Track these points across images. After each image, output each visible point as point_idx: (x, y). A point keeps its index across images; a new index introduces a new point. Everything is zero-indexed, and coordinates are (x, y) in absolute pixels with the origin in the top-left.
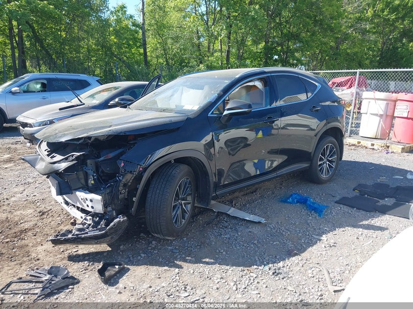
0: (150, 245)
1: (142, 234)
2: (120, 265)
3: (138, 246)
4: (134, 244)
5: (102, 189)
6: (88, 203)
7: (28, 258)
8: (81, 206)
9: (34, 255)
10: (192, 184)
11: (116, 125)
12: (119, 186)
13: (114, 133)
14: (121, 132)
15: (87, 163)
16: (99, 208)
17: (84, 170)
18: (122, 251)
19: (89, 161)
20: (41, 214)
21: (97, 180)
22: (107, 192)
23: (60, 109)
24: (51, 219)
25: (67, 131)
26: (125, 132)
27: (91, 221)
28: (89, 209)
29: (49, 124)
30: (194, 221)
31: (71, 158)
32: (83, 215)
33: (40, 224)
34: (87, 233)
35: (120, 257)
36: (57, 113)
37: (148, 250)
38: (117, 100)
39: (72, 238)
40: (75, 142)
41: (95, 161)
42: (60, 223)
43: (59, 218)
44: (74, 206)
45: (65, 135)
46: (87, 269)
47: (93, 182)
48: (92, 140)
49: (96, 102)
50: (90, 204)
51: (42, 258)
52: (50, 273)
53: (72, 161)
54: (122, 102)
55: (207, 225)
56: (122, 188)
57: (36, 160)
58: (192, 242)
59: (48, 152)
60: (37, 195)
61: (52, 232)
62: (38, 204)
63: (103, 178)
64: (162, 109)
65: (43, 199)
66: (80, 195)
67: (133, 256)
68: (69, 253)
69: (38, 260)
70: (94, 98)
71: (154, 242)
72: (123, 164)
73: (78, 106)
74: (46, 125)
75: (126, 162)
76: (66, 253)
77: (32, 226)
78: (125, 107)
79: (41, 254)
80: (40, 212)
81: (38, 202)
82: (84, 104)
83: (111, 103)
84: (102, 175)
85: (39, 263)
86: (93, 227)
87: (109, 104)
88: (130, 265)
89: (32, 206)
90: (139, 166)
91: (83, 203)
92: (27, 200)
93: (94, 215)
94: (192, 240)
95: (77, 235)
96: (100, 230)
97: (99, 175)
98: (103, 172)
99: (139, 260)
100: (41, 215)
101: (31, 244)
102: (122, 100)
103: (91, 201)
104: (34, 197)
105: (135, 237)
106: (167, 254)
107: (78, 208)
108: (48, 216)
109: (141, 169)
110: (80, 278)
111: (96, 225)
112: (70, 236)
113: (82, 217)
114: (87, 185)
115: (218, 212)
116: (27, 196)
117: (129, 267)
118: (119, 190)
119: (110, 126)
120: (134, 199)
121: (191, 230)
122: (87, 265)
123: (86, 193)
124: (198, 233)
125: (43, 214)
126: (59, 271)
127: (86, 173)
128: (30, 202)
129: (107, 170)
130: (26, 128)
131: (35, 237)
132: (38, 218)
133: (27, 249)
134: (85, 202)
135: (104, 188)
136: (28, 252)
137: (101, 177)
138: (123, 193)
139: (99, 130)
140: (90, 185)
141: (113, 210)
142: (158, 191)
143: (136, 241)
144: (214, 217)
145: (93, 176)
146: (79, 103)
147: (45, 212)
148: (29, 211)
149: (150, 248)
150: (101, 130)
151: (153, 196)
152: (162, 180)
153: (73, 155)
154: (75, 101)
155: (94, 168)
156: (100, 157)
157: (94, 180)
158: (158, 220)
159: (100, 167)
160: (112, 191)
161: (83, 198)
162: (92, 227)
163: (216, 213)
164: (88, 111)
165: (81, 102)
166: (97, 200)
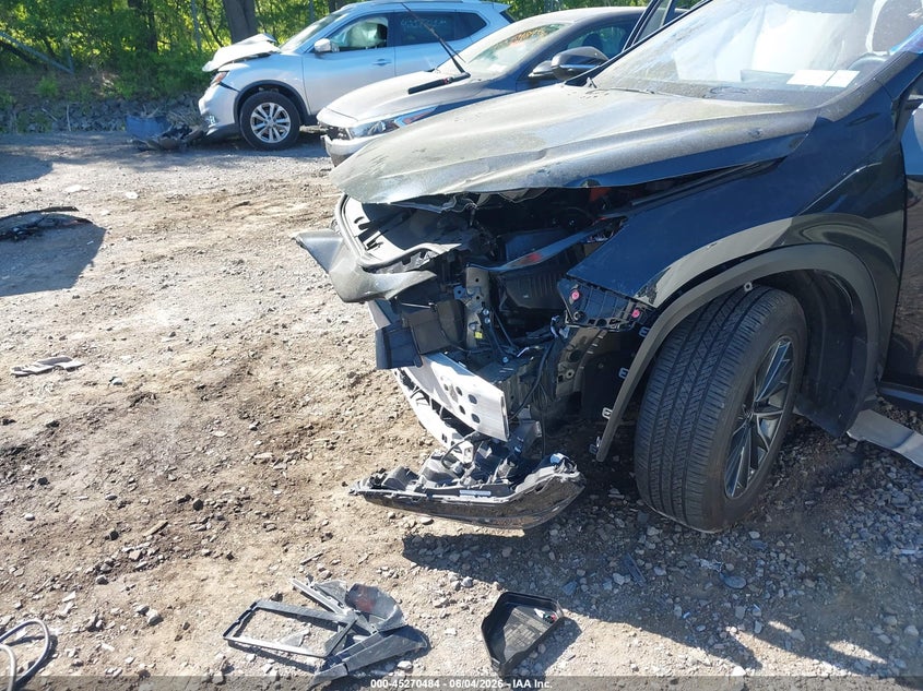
0: (641, 541)
1: (615, 493)
2: (549, 607)
3: (605, 537)
4: (591, 528)
5: (506, 360)
6: (464, 401)
7: (304, 525)
8: (443, 405)
9: (320, 517)
10: (795, 355)
11: (561, 149)
12: (557, 360)
13: (556, 180)
14: (579, 179)
15: (465, 275)
16: (494, 424)
17: (458, 297)
18: (558, 550)
19: (469, 271)
20: (352, 381)
21: (491, 330)
22: (519, 374)
23: (412, 91)
24: (374, 399)
25: (410, 165)
26: (592, 179)
27: (470, 455)
28: (467, 420)
29: (385, 131)
30: (780, 467)
31: (418, 261)
32: (450, 432)
33: (347, 412)
34: (456, 492)
35: (548, 571)
36: (405, 100)
37: (636, 557)
38: (555, 61)
39: (415, 498)
40: (431, 208)
41: (489, 274)
42: (395, 415)
43: (392, 400)
44: (426, 397)
45: (402, 180)
46: (454, 602)
47: (479, 335)
48: (481, 200)
49: (499, 68)
50: (470, 408)
51: (338, 533)
52: (350, 600)
53: (422, 269)
54: (570, 67)
55: (827, 489)
56: (565, 364)
57: (331, 248)
58: (782, 556)
59: (361, 227)
60: (350, 321)
61: (374, 442)
62: (351, 348)
63: (509, 322)
64: (706, 87)
65: (362, 336)
66: (444, 373)
67: (587, 573)
68: (409, 528)
69: (330, 536)
70: (494, 58)
71: (652, 531)
72: (575, 296)
73: (453, 80)
74: (377, 132)
75: (588, 286)
76: (400, 523)
77: (329, 416)
78: (580, 82)
79: (339, 518)
80: (351, 376)
81: (350, 342)
82: (468, 76)
83: (538, 69)
84: (507, 313)
85: (330, 550)
86: (474, 475)
87: (531, 75)
88: (579, 613)
89: (336, 352)
90: (631, 304)
91: (449, 397)
92: (326, 334)
93: (481, 440)
94: (780, 544)
95: (430, 492)
96: (496, 490)
97: (500, 315)
98: (509, 302)
99: (608, 597)
100: (353, 385)
101: (318, 478)
102: (571, 59)
103: (473, 399)
104: (342, 327)
105: (593, 497)
106: (698, 590)
107: (436, 406)
108: (369, 390)
109: (636, 314)
110: (432, 632)
111: (484, 469)
112: (410, 490)
113: (444, 438)
114: (464, 345)
115: (862, 443)
116: (329, 321)
117: (575, 617)
118: (556, 372)
119: (541, 154)
120: (606, 413)
121: (772, 503)
122: (455, 583)
123: (460, 372)
124: (797, 516)
125: (358, 381)
126: (374, 602)
127: (462, 305)
128: (333, 340)
129: (525, 299)
130: (336, 142)
131: (331, 454)
132: (344, 393)
133: (308, 492)
134: (455, 398)
135: (513, 357)
136: (308, 504)
137: (504, 320)
138: (569, 377)
139: (504, 168)
140: (471, 343)
141: (535, 418)
142: (687, 387)
143: (599, 515)
144: (849, 459)
145: (481, 316)
146: (457, 73)
147: (363, 376)
148: (328, 367)
149: (642, 552)
150: (511, 166)
151: (668, 402)
152: (703, 350)
153: (423, 252)
154: (447, 70)
155: (486, 291)
156: (504, 261)
157: (484, 328)
158: (678, 483)
159: (504, 289)
160: (534, 372)
161: (448, 385)
162: (472, 475)
163: (854, 445)
164: (479, 96)
165: (462, 71)
166: (490, 402)
